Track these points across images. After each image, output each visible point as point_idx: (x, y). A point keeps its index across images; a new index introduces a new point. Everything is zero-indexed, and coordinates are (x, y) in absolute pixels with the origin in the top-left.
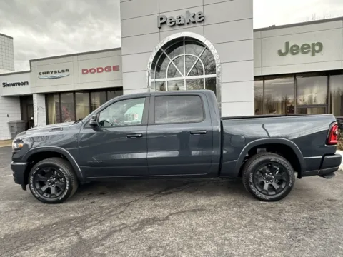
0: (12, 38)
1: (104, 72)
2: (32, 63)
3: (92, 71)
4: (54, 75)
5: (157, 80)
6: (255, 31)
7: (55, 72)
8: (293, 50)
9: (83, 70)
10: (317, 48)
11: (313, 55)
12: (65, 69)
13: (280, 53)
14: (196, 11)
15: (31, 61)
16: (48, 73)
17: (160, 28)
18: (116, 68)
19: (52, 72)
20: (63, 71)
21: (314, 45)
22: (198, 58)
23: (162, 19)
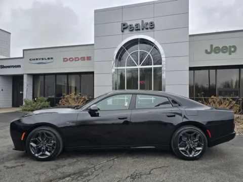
0: (10, 33)
1: (80, 60)
2: (25, 52)
3: (71, 59)
4: (41, 61)
5: (119, 68)
6: (190, 36)
7: (43, 59)
9: (64, 59)
10: (233, 49)
11: (230, 54)
12: (50, 57)
13: (207, 52)
14: (149, 21)
15: (24, 50)
16: (37, 59)
17: (123, 31)
18: (89, 58)
19: (40, 59)
20: (49, 59)
21: (230, 47)
22: (149, 53)
23: (124, 25)
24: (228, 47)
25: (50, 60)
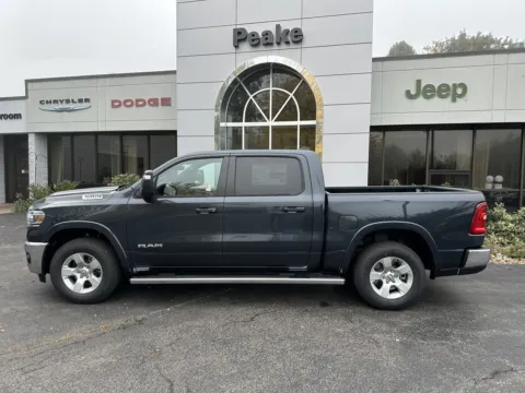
1: (147, 106)
2: (30, 85)
3: (128, 103)
4: (65, 106)
5: (229, 124)
6: (374, 60)
7: (68, 101)
8: (427, 92)
9: (113, 102)
10: (459, 91)
11: (454, 100)
12: (83, 97)
13: (408, 95)
14: (290, 26)
15: (27, 82)
16: (55, 102)
17: (236, 47)
18: (166, 102)
19: (62, 102)
20: (80, 101)
21: (454, 85)
22: (291, 95)
23: (239, 33)
24: (451, 85)
25: (85, 105)
